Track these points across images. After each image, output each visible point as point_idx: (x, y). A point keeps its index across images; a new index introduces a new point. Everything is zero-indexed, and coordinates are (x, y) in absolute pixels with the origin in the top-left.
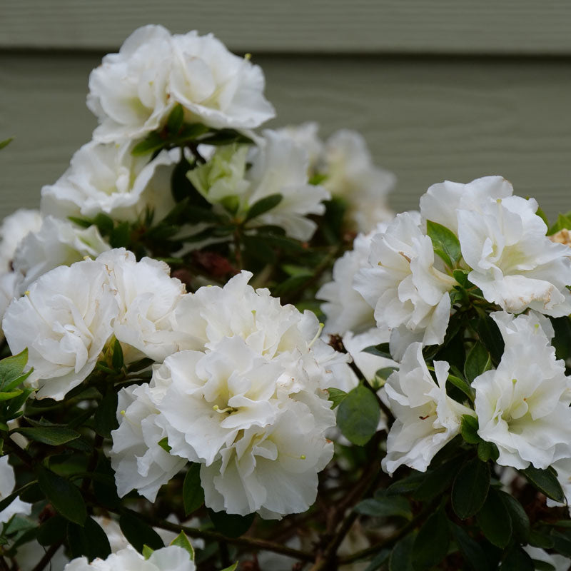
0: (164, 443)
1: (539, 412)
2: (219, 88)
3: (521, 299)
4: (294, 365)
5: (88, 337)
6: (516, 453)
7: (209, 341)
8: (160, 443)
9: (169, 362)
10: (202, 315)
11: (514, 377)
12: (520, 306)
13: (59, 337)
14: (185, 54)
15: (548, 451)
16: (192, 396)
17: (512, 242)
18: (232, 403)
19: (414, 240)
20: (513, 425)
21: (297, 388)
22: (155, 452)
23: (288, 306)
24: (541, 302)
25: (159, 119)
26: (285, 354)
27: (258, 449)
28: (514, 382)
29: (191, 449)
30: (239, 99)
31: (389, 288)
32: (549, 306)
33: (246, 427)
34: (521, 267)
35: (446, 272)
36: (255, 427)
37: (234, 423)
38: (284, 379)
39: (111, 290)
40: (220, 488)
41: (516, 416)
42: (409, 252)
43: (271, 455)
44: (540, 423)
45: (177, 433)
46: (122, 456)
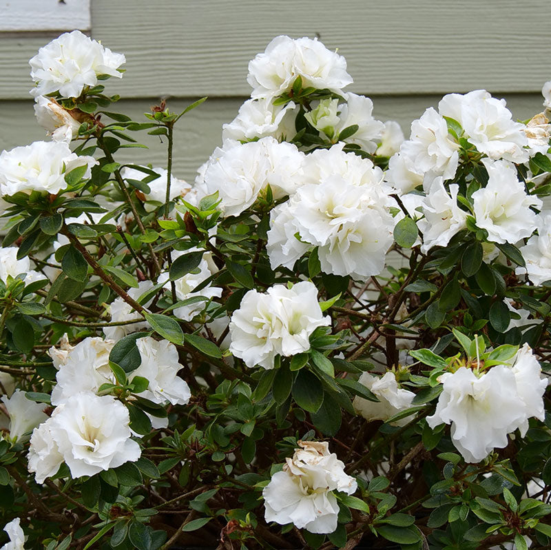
0: (298, 236)
1: (510, 212)
2: (321, 68)
3: (498, 152)
4: (370, 190)
5: (253, 183)
6: (498, 235)
7: (321, 179)
8: (295, 235)
9: (299, 191)
10: (317, 165)
11: (495, 191)
12: (497, 155)
13: (236, 181)
14: (302, 46)
15: (516, 234)
16: (312, 209)
17: (491, 122)
18: (335, 212)
19: (437, 120)
20: (495, 221)
21: (372, 203)
22: (292, 241)
23: (366, 159)
24: (509, 154)
25: (288, 84)
26: (365, 185)
27: (351, 237)
28: (496, 194)
29: (312, 237)
30: (332, 74)
31: (422, 151)
32: (514, 156)
33: (344, 223)
34: (497, 137)
35: (455, 142)
36: (348, 223)
37: (336, 222)
38: (364, 197)
39: (265, 155)
40: (329, 260)
41: (497, 216)
42: (434, 128)
43: (358, 240)
44: (511, 219)
45: (304, 229)
46: (273, 247)
